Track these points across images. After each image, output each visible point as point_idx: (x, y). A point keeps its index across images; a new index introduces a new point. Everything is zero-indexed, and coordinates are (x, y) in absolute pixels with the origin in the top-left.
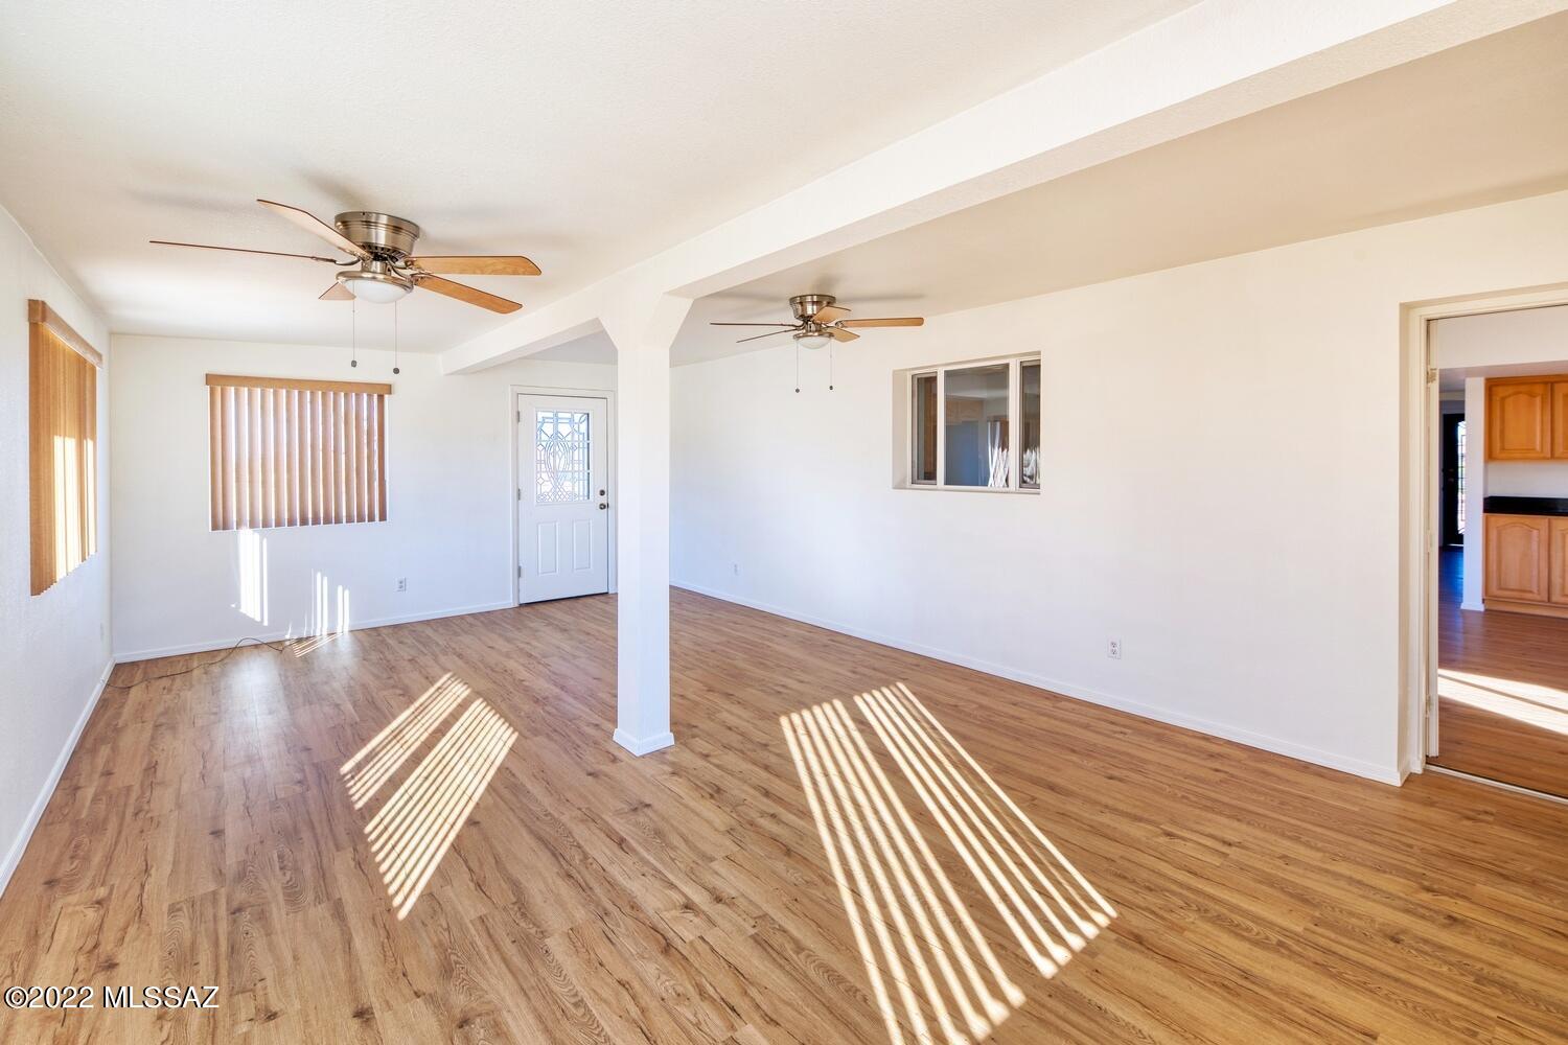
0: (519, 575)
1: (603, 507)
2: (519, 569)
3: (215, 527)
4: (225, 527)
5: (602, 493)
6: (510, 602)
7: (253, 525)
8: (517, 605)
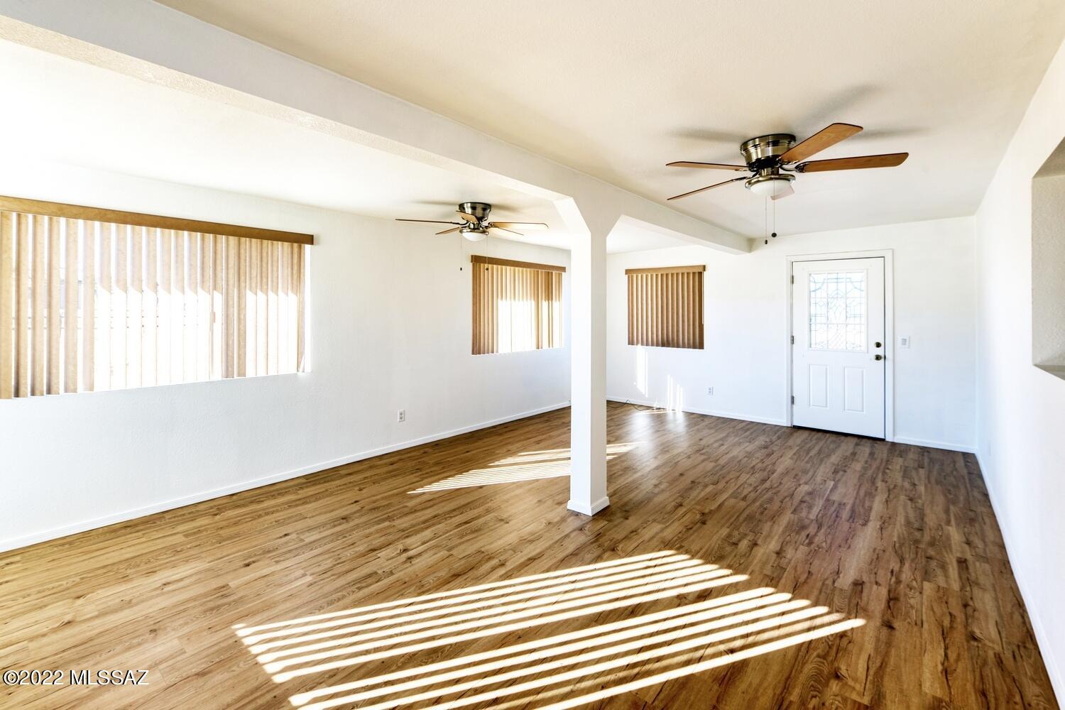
0: (793, 402)
1: (878, 358)
2: (793, 398)
3: (629, 344)
4: (633, 344)
5: (878, 345)
6: (784, 422)
7: (642, 344)
8: (789, 425)
